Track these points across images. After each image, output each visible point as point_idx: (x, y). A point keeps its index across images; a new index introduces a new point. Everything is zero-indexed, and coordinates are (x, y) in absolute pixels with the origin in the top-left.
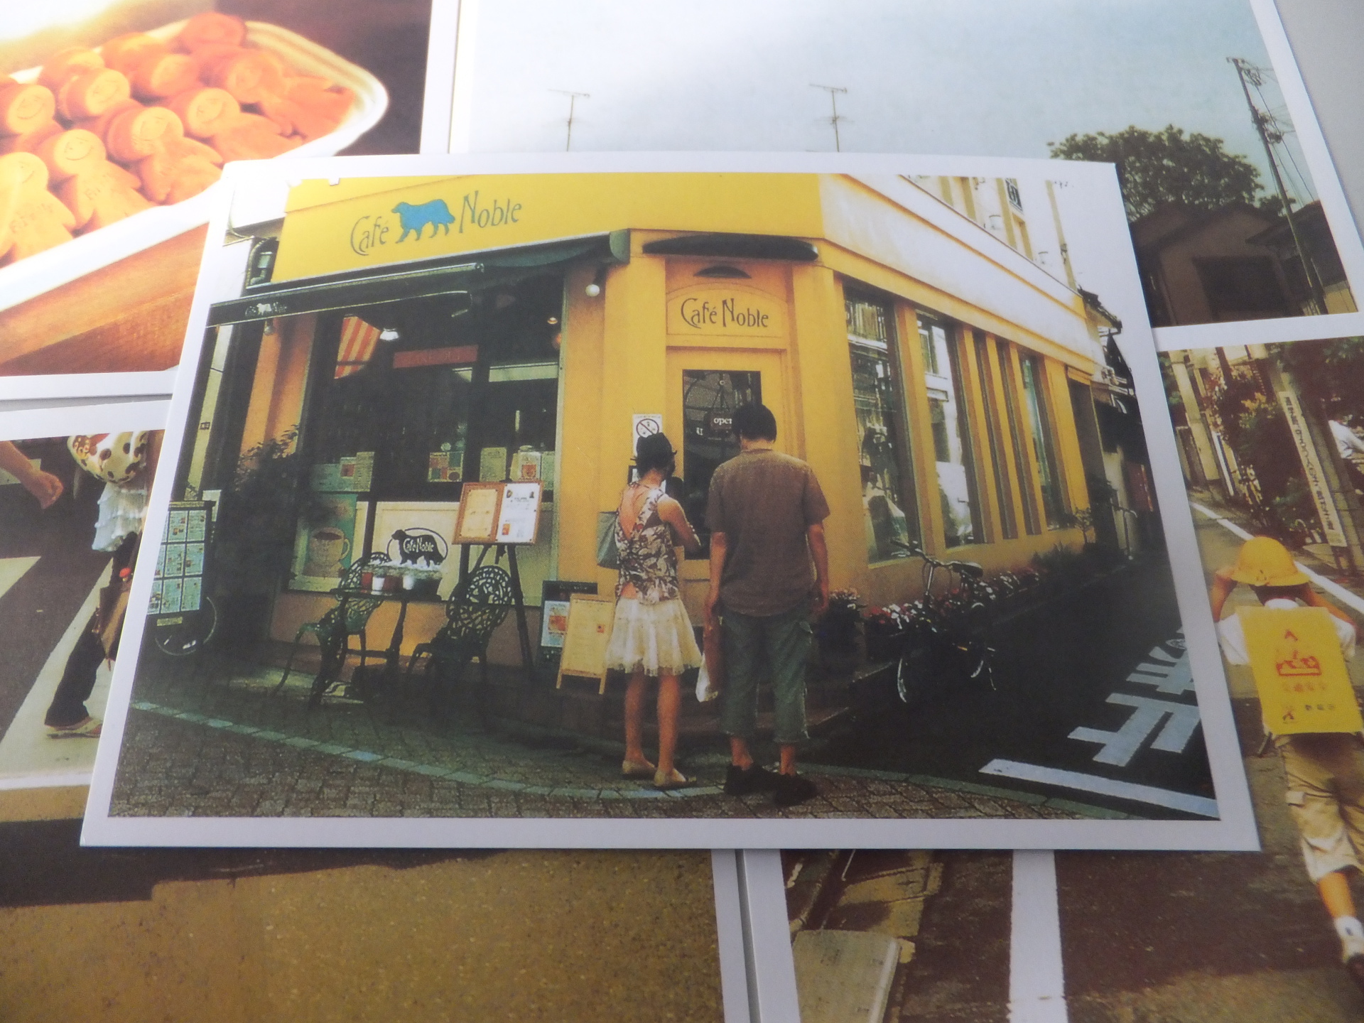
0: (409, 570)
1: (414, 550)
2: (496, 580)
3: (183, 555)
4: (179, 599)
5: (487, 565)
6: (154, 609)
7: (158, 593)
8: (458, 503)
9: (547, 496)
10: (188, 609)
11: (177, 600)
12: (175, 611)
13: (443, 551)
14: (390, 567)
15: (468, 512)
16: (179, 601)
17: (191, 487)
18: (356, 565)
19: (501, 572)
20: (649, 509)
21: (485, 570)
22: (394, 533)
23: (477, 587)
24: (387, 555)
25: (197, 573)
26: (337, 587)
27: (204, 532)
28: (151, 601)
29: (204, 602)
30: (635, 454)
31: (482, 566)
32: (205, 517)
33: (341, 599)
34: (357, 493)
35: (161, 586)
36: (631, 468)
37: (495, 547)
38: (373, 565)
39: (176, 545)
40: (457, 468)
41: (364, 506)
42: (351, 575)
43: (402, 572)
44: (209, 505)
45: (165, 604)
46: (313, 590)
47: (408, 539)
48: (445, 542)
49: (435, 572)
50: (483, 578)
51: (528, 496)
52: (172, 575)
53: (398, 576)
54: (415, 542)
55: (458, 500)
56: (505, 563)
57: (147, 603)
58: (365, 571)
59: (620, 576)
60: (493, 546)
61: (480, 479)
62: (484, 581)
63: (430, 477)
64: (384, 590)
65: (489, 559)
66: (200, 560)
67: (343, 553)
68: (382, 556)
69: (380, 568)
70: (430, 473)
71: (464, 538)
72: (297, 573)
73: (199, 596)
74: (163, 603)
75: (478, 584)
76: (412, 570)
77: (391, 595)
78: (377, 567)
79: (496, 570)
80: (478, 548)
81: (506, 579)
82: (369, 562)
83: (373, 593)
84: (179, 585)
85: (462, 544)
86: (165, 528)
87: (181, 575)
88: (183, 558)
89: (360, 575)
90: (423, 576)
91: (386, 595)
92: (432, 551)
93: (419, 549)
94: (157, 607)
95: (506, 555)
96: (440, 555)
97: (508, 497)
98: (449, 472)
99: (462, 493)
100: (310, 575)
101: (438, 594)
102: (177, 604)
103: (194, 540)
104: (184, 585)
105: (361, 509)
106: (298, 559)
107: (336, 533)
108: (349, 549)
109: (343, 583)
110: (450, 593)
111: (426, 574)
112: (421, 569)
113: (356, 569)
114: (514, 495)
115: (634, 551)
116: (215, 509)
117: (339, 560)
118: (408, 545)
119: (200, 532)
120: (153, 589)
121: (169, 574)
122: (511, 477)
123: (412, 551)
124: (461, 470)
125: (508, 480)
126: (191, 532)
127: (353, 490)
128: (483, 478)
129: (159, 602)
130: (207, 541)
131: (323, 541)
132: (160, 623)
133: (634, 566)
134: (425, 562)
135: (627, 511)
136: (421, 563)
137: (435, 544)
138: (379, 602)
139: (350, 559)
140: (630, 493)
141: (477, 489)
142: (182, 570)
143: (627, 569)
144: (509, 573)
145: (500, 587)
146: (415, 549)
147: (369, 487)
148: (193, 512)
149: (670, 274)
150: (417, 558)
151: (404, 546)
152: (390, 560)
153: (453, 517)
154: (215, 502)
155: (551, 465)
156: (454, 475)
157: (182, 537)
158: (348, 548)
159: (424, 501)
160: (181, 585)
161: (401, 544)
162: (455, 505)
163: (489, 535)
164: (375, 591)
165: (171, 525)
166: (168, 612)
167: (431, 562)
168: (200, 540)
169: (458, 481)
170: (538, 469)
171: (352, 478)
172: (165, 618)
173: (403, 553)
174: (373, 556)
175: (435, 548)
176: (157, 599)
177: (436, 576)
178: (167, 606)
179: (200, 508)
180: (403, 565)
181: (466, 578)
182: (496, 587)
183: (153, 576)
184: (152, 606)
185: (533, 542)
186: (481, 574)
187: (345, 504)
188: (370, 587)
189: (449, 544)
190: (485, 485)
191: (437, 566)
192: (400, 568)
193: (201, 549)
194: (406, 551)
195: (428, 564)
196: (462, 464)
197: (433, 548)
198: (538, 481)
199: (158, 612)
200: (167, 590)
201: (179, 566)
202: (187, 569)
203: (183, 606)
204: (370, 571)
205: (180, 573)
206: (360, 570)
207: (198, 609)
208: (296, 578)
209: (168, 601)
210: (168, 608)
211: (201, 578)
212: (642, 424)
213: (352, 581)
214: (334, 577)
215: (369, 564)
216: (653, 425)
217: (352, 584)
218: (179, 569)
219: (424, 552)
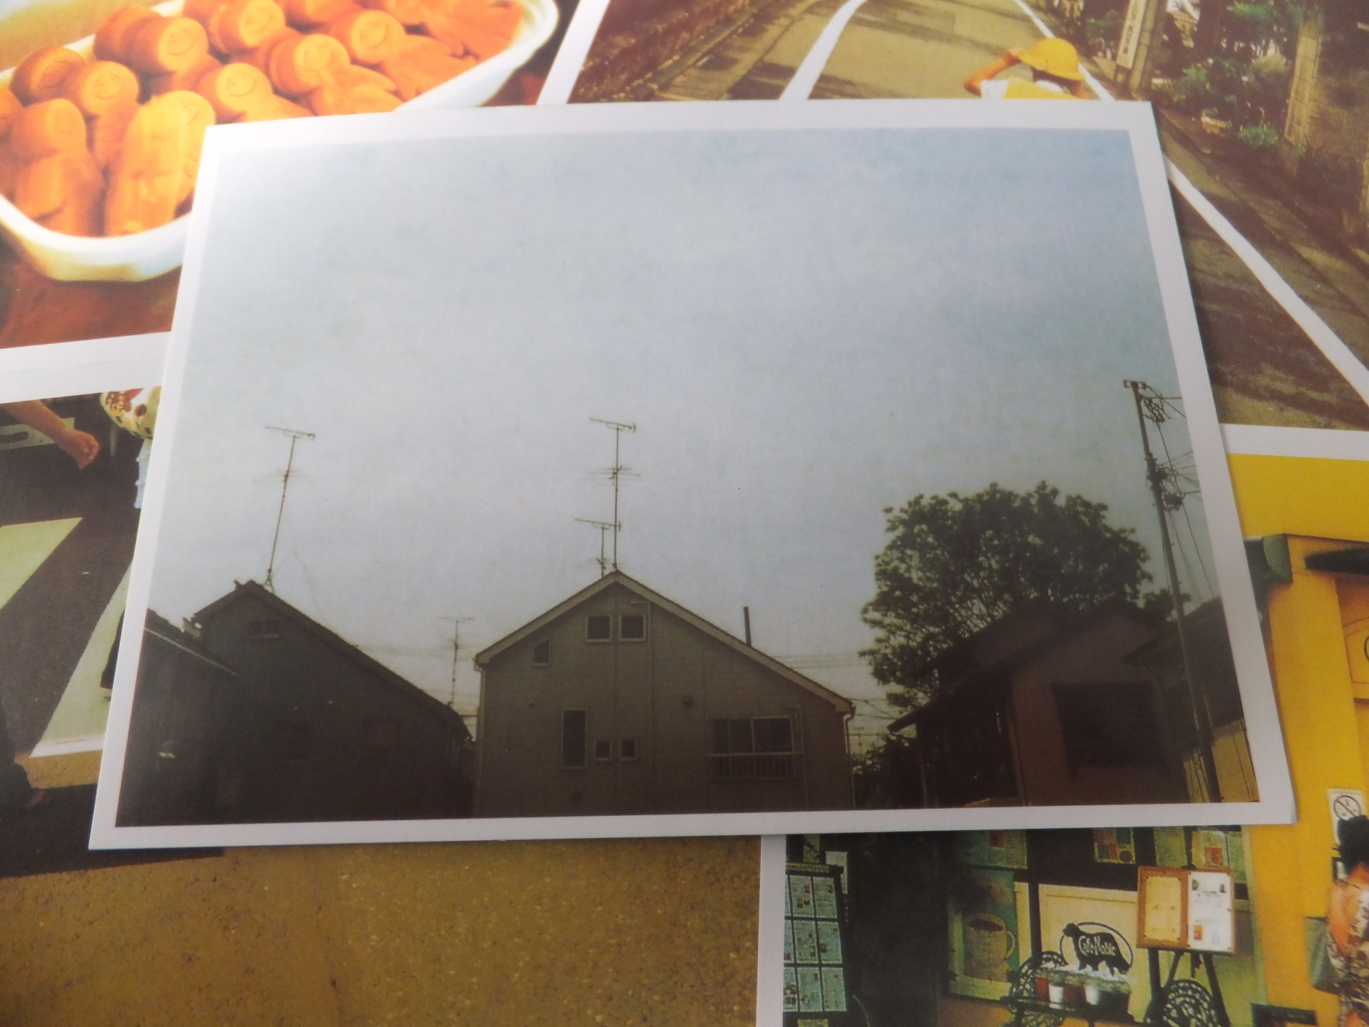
0: (1090, 978)
1: (1092, 952)
2: (1195, 999)
3: (814, 936)
4: (820, 994)
5: (1183, 978)
6: (791, 1006)
7: (792, 983)
8: (1135, 893)
9: (1241, 891)
10: (833, 1010)
11: (818, 996)
12: (818, 1010)
13: (1127, 955)
14: (1067, 973)
15: (1149, 906)
16: (821, 998)
17: (809, 845)
18: (1026, 967)
19: (1199, 989)
21: (1181, 985)
22: (1065, 927)
23: (1175, 1006)
24: (1061, 956)
25: (836, 962)
26: (1007, 994)
27: (835, 907)
28: (785, 994)
29: (850, 1002)
30: (1337, 841)
31: (1176, 978)
32: (833, 886)
33: (1015, 1011)
34: (1012, 870)
35: (794, 976)
36: (1335, 860)
37: (1188, 955)
38: (1046, 968)
39: (803, 922)
40: (1128, 846)
41: (1023, 888)
42: (1022, 980)
43: (1083, 979)
44: (835, 872)
45: (803, 1000)
46: (979, 996)
47: (1084, 937)
48: (1127, 944)
49: (1122, 983)
50: (1180, 996)
51: (1218, 889)
52: (805, 962)
53: (1078, 984)
54: (1092, 941)
55: (1135, 889)
56: (1202, 978)
57: (781, 998)
58: (1039, 976)
59: (1341, 1003)
60: (1185, 954)
61: (1158, 863)
62: (1182, 999)
63: (1097, 855)
64: (1064, 1002)
65: (1183, 971)
66: (837, 945)
67: (1008, 950)
68: (1055, 957)
69: (1056, 972)
70: (1096, 850)
71: (1150, 940)
72: (957, 973)
73: (844, 993)
74: (801, 998)
75: (1175, 1001)
76: (1094, 979)
77: (1074, 1010)
78: (1052, 971)
79: (1194, 986)
80: (1169, 955)
81: (1208, 998)
82: (1041, 964)
83: (1052, 1006)
84: (816, 975)
85: (1148, 949)
86: (786, 897)
87: (817, 962)
88: (816, 940)
89: (1033, 980)
90: (1108, 988)
91: (1068, 1009)
92: (1114, 954)
93: (1099, 952)
94: (794, 1003)
95: (1203, 966)
96: (1125, 961)
97: (1195, 888)
98: (1119, 851)
99: (1139, 880)
100: (973, 976)
101: (1130, 1012)
102: (819, 1002)
103: (824, 917)
104: (823, 977)
105: (1021, 892)
106: (956, 953)
107: (996, 922)
108: (1014, 945)
109: (1014, 990)
110: (1144, 1013)
111: (1111, 985)
112: (1105, 978)
113: (1027, 971)
114: (1201, 888)
115: (1353, 971)
116: (844, 877)
117: (1005, 959)
118: (1084, 944)
119: (830, 907)
120: (785, 978)
121: (801, 960)
122: (1193, 863)
123: (1089, 954)
124: (1133, 849)
125: (1191, 867)
126: (819, 905)
127: (1007, 866)
128: (1160, 861)
129: (796, 996)
130: (840, 919)
131: (982, 931)
132: (801, 1025)
133: (1356, 992)
134: (1108, 969)
135: (1338, 917)
136: (1104, 970)
137: (1115, 944)
138: (1061, 1019)
139: (1018, 958)
141: (1156, 875)
142: (817, 956)
143: (1348, 994)
144: (1209, 990)
145: (1201, 1009)
146: (1094, 951)
147: (1026, 863)
148: (818, 878)
149: (1344, 602)
150: (1098, 963)
151: (1080, 946)
152: (1066, 964)
153: (1132, 911)
154: (842, 869)
155: (1240, 850)
156: (1126, 855)
157: (809, 911)
158: (1013, 941)
159: (1094, 887)
160: (819, 976)
161: (1076, 942)
162: (1132, 895)
163: (1179, 939)
164: (1054, 1003)
165: (793, 894)
166: (808, 1010)
167: (1115, 969)
168: (832, 917)
169: (1131, 863)
170: (1224, 853)
171: (1003, 849)
172: (807, 1018)
173: (1080, 955)
174: (1045, 956)
175: (1117, 951)
176: (793, 992)
177: (1123, 989)
178: (806, 1002)
179: (825, 875)
180: (1082, 972)
181: (1160, 995)
182: (1197, 1007)
183: (783, 961)
184: (788, 1001)
185: (1231, 951)
186: (1176, 990)
187: (1000, 883)
188: (1047, 999)
189: (1133, 947)
190: (1165, 871)
191: (1122, 976)
192: (1079, 975)
193: (835, 930)
194: (1083, 953)
195: (1112, 972)
196: (1132, 840)
197: (1114, 951)
198: (1227, 871)
199: (797, 1010)
200: (802, 980)
201: (813, 951)
202: (823, 956)
203: (825, 1004)
204: (1044, 976)
205: (815, 960)
206: (1031, 973)
207: (845, 1010)
208: (957, 978)
209: (806, 996)
210: (808, 1005)
211: (841, 969)
212: (1340, 802)
213: (1024, 988)
214: (1002, 981)
215: (1042, 966)
216: (1352, 804)
217: (1025, 992)
218: (813, 954)
219: (1106, 955)
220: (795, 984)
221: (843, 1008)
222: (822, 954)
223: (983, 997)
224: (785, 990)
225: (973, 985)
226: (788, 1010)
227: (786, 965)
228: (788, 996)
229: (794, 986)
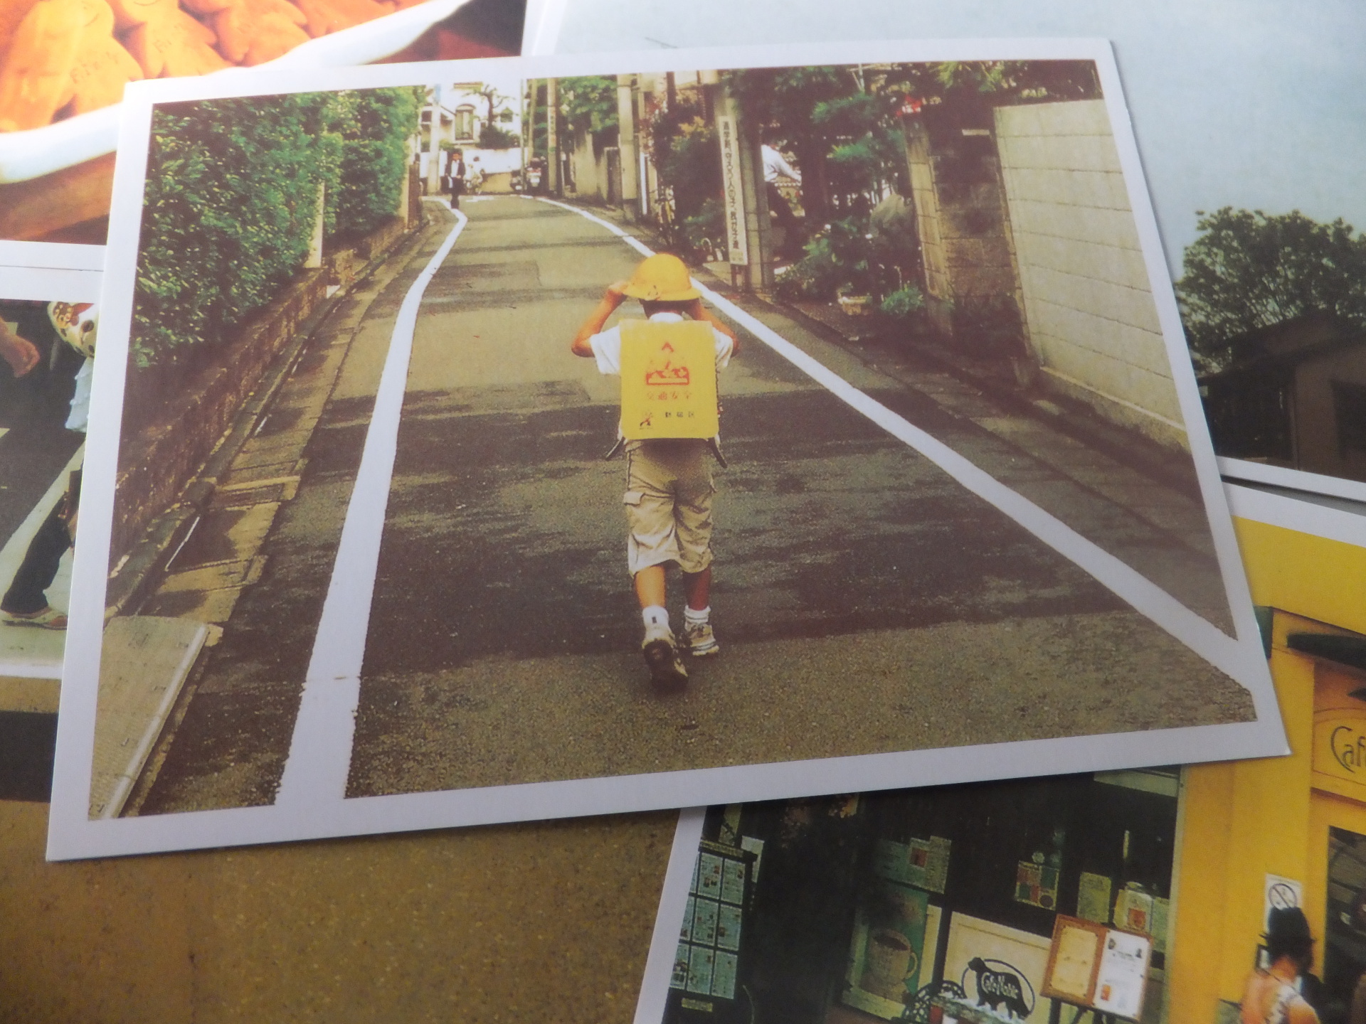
0: (987, 1016)
1: (994, 990)
3: (715, 918)
4: (710, 977)
6: (678, 983)
7: (684, 961)
8: (1049, 940)
9: (1158, 960)
10: (720, 995)
11: (707, 979)
12: (704, 993)
13: (1029, 1001)
14: (964, 1007)
15: (1061, 956)
16: (710, 981)
17: (727, 826)
18: (924, 992)
20: (1280, 1012)
22: (971, 959)
24: (961, 989)
25: (732, 948)
26: (899, 1016)
27: (742, 894)
28: (675, 970)
29: (739, 991)
30: (1266, 929)
32: (744, 872)
34: (928, 892)
35: (687, 953)
36: (1261, 947)
37: (1091, 1013)
38: (944, 998)
39: (707, 901)
40: (1050, 891)
41: (936, 912)
42: (917, 1005)
43: (980, 1016)
44: (748, 858)
45: (692, 979)
46: (871, 1012)
47: (988, 974)
48: (1032, 990)
51: (1134, 953)
52: (701, 942)
53: (973, 1020)
54: (996, 980)
55: (1049, 936)
57: (670, 973)
58: (934, 1004)
60: (1089, 1011)
61: (1078, 913)
63: (1017, 895)
66: (737, 931)
67: (909, 971)
68: (956, 988)
69: (954, 1004)
70: (1018, 888)
71: (1055, 990)
72: (853, 984)
73: (734, 981)
74: (690, 977)
76: (991, 1018)
78: (950, 1002)
80: (1071, 1009)
82: (940, 992)
84: (709, 957)
85: (1052, 998)
86: (694, 874)
87: (712, 945)
88: (716, 922)
89: (928, 1007)
92: (1015, 997)
93: (1000, 992)
94: (682, 980)
96: (1025, 1006)
97: (1111, 947)
98: (1041, 894)
99: (1055, 927)
100: (868, 990)
102: (707, 984)
103: (728, 901)
104: (716, 961)
105: (932, 916)
106: (855, 964)
107: (902, 941)
108: (915, 968)
109: (908, 1013)
112: (1001, 1020)
113: (924, 997)
114: (1117, 948)
116: (757, 865)
117: (904, 980)
118: (987, 981)
119: (736, 893)
120: (678, 954)
121: (698, 939)
122: (1114, 922)
123: (991, 992)
124: (1056, 895)
125: (1111, 925)
126: (726, 888)
127: (923, 887)
128: (1081, 913)
129: (685, 974)
130: (745, 906)
131: (886, 947)
132: (685, 1004)
134: (1006, 1012)
135: (1252, 1006)
137: (1019, 987)
139: (918, 981)
140: (1257, 982)
141: (1073, 926)
142: (714, 939)
146: (996, 989)
147: (943, 887)
148: (730, 861)
149: (1320, 688)
150: (997, 1003)
151: (983, 982)
152: (965, 997)
153: (1043, 957)
154: (756, 856)
155: (1164, 918)
156: (1046, 900)
157: (714, 892)
158: (915, 964)
159: (1009, 926)
160: (712, 959)
161: (979, 978)
162: (1046, 942)
163: (1085, 995)
165: (701, 871)
166: (695, 991)
167: (1014, 1013)
168: (737, 903)
169: (1051, 909)
170: (1148, 918)
171: (923, 869)
172: (692, 998)
173: (981, 992)
174: (945, 985)
175: (1020, 995)
176: (683, 970)
178: (694, 982)
179: (738, 859)
180: (980, 1008)
183: (678, 937)
184: (676, 977)
185: (1136, 1018)
187: (914, 903)
189: (1037, 994)
190: (1084, 924)
192: (976, 1011)
193: (737, 916)
194: (985, 989)
195: (1011, 1015)
196: (1056, 886)
197: (1017, 994)
198: (1148, 937)
199: (683, 988)
200: (695, 960)
201: (710, 932)
202: (720, 939)
203: (713, 989)
204: (940, 1005)
205: (711, 942)
206: (928, 1000)
207: (732, 998)
208: (851, 989)
209: (696, 977)
210: (696, 986)
211: (736, 956)
212: (1276, 890)
213: (918, 1013)
214: (896, 1001)
215: (940, 995)
216: (1289, 893)
217: (918, 1017)
218: (710, 936)
219: (1006, 997)
220: (686, 962)
221: (731, 996)
222: (719, 937)
223: (875, 1014)
224: (676, 965)
225: (867, 1000)
226: (674, 987)
227: (681, 941)
228: (678, 972)
229: (684, 963)
